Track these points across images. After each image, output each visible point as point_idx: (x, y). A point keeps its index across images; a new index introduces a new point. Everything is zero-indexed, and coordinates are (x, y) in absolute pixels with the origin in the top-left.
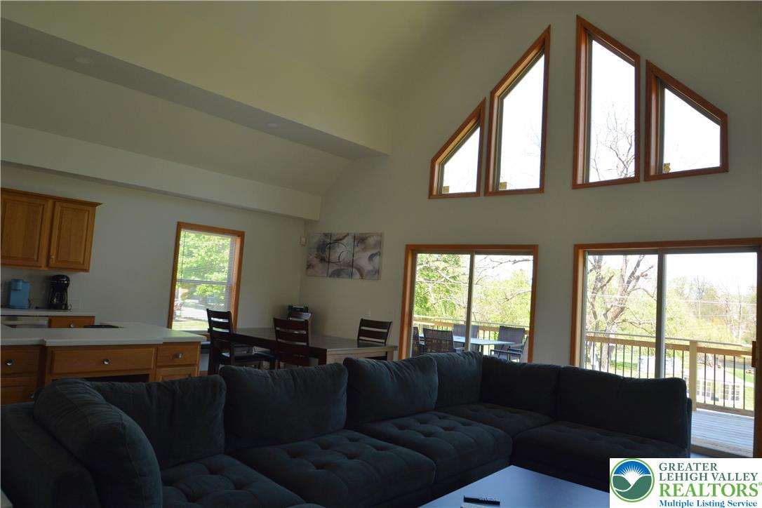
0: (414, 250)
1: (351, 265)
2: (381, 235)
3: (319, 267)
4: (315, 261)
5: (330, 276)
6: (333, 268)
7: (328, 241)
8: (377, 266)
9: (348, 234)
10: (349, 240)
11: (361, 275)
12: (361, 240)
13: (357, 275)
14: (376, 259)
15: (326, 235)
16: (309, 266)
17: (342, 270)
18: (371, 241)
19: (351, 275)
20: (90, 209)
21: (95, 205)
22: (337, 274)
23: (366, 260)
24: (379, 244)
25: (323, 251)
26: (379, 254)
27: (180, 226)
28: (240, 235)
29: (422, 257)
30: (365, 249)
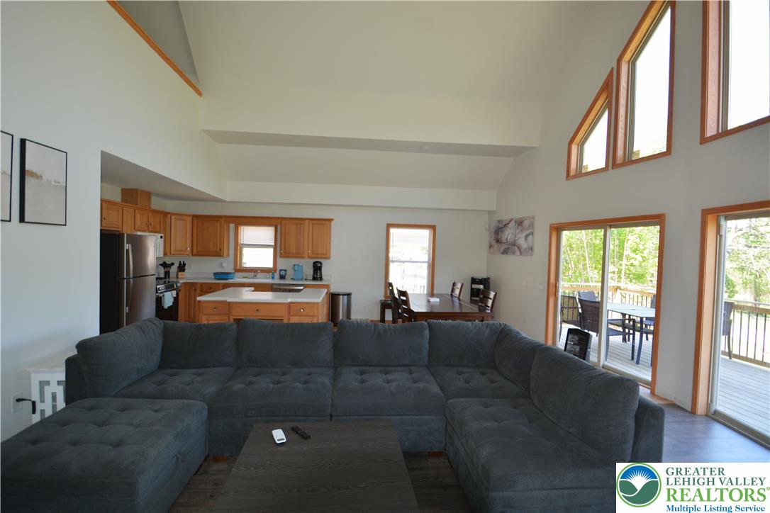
0: (558, 229)
1: (514, 244)
2: (533, 218)
3: (496, 246)
4: (494, 243)
5: (503, 253)
6: (504, 247)
7: (501, 226)
8: (530, 245)
9: (512, 219)
10: (512, 224)
11: (520, 252)
12: (520, 223)
13: (518, 253)
14: (530, 238)
15: (499, 221)
16: (491, 246)
17: (508, 248)
18: (526, 223)
19: (514, 253)
20: (328, 222)
21: (330, 220)
22: (505, 252)
23: (523, 239)
24: (532, 225)
25: (498, 234)
26: (532, 233)
27: (389, 226)
28: (433, 228)
29: (566, 234)
30: (522, 231)
